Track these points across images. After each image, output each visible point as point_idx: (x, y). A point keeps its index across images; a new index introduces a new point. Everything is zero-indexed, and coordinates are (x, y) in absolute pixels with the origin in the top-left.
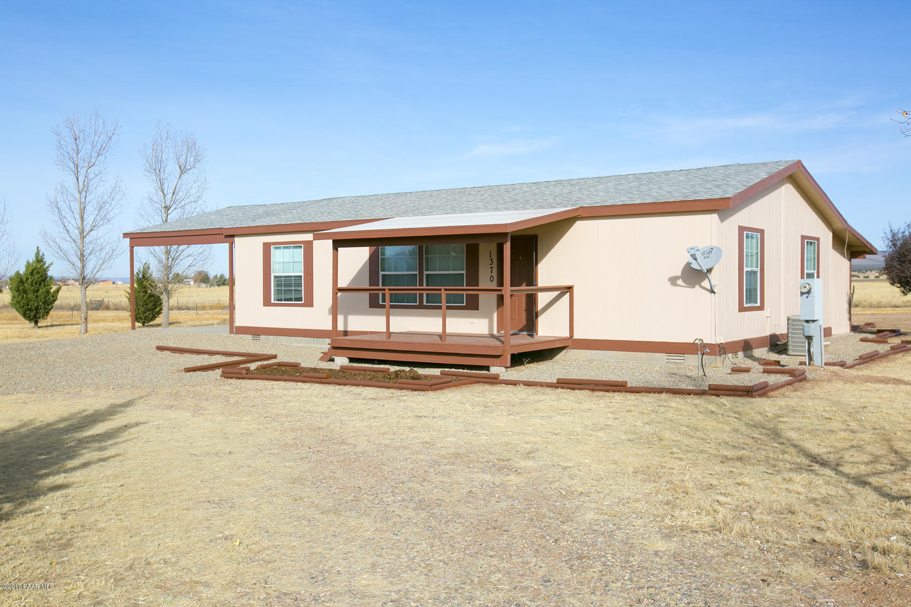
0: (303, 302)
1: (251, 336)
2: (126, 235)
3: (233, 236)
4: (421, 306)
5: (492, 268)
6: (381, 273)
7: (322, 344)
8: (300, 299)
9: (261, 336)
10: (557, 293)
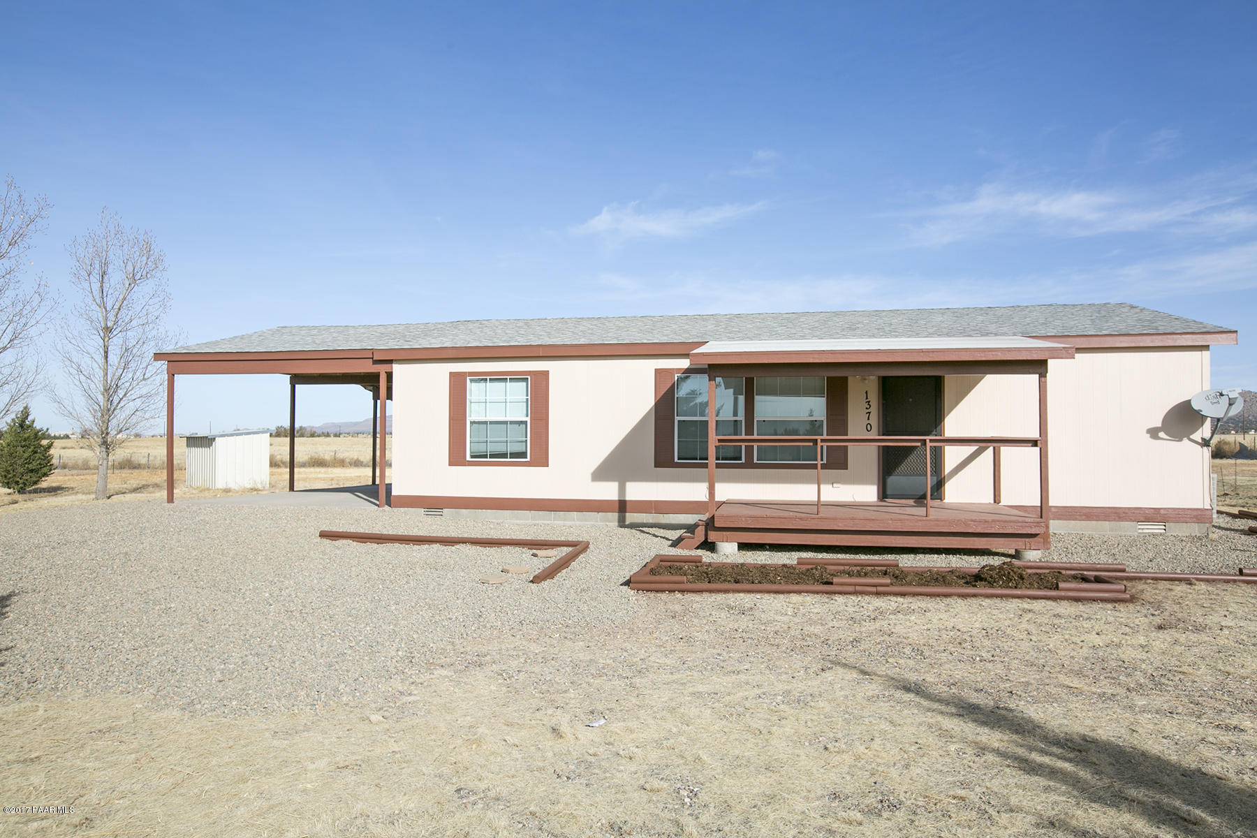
0: (528, 459)
1: (423, 510)
2: (158, 356)
3: (390, 362)
4: (749, 465)
5: (869, 413)
6: (677, 419)
7: (565, 520)
8: (523, 455)
9: (445, 510)
10: (972, 449)
